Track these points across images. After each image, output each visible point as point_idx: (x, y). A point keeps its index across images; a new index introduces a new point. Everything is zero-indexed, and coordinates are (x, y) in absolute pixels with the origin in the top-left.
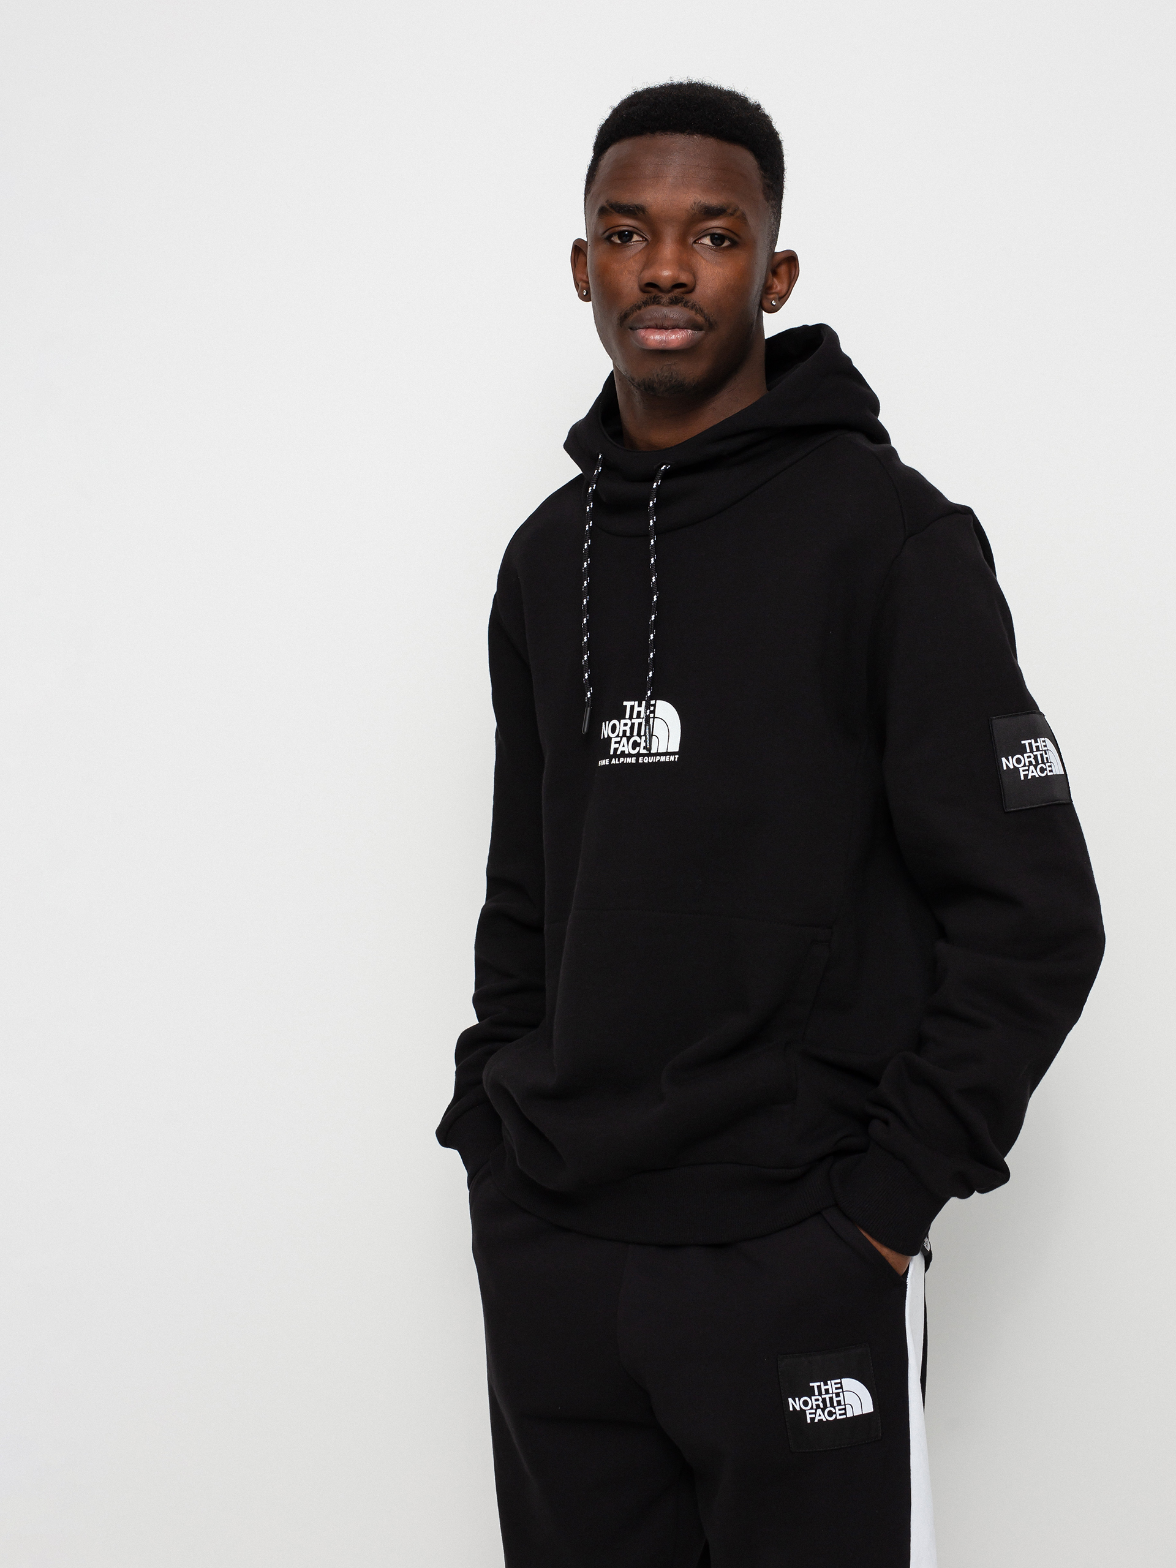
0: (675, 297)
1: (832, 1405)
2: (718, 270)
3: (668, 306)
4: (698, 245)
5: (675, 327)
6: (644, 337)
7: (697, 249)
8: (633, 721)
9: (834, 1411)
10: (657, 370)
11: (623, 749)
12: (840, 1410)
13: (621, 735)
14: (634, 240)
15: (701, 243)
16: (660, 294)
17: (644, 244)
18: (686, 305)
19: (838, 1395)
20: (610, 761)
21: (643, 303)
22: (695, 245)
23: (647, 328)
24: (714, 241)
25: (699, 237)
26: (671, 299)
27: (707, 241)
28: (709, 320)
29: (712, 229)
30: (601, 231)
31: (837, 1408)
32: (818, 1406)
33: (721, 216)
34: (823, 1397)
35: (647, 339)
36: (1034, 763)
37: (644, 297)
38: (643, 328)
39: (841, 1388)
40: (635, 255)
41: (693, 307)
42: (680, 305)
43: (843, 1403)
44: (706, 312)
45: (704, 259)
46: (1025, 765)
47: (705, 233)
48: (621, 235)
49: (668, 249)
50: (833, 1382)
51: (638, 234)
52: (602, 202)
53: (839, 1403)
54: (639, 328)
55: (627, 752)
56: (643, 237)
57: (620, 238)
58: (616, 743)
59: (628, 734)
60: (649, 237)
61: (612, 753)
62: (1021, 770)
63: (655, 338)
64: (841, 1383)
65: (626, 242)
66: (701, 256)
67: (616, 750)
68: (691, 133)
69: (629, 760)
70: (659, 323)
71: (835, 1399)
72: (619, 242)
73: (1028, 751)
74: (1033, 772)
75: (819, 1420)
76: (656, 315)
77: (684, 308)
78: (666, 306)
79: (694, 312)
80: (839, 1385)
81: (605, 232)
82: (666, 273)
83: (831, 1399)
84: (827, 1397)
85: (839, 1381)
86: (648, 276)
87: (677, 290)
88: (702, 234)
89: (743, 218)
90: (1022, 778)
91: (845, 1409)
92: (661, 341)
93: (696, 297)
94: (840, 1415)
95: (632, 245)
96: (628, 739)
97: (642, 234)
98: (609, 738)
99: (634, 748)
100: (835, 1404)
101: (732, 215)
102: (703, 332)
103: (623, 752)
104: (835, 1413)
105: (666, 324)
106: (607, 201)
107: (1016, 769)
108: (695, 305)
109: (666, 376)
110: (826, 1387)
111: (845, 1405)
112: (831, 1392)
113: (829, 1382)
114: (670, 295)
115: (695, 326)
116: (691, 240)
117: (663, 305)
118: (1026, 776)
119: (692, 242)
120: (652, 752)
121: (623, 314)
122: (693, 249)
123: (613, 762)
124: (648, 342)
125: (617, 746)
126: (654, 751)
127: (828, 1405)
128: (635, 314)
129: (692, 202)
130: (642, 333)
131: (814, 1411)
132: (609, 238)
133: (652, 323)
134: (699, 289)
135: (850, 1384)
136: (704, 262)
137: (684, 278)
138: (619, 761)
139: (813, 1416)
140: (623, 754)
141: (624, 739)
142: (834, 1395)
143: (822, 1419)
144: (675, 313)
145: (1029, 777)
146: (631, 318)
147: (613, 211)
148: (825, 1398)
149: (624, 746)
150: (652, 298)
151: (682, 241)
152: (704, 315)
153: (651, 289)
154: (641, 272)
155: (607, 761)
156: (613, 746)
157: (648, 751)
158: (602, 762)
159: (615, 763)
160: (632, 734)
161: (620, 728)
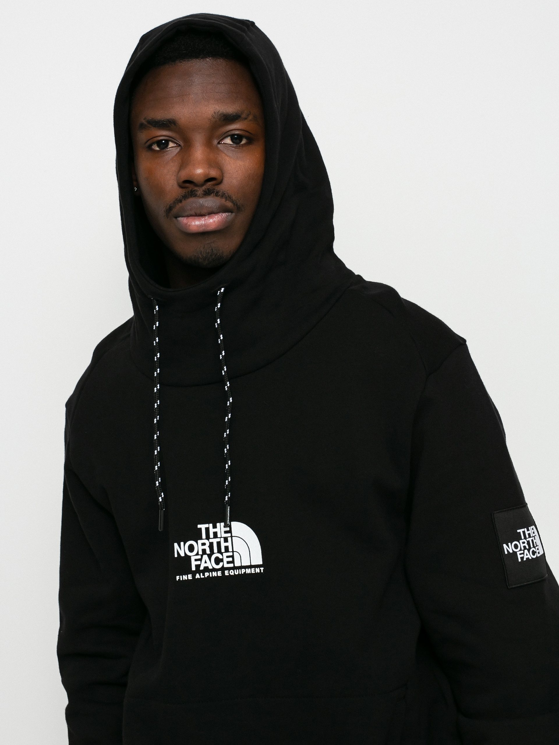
0: (208, 189)
2: (240, 163)
3: (203, 197)
4: (221, 145)
5: (211, 213)
6: (186, 223)
7: (221, 148)
8: (210, 540)
11: (206, 565)
13: (200, 553)
14: (170, 146)
15: (224, 143)
16: (196, 188)
17: (178, 149)
18: (217, 194)
20: (194, 576)
21: (183, 197)
22: (219, 146)
23: (188, 216)
24: (234, 140)
25: (221, 138)
26: (204, 191)
27: (228, 141)
28: (237, 204)
29: (232, 131)
30: (143, 142)
33: (237, 121)
35: (189, 223)
36: (527, 547)
37: (183, 192)
38: (185, 216)
40: (173, 158)
41: (223, 196)
42: (212, 195)
44: (234, 198)
45: (228, 156)
46: (521, 550)
47: (226, 135)
48: (159, 143)
49: (199, 152)
51: (172, 142)
54: (182, 217)
55: (210, 567)
56: (177, 144)
57: (158, 146)
58: (196, 560)
59: (208, 552)
60: (181, 143)
61: (194, 569)
62: (518, 553)
63: (196, 223)
65: (163, 149)
66: (225, 154)
67: (198, 566)
69: (215, 574)
70: (198, 212)
72: (158, 149)
73: (523, 537)
74: (527, 555)
76: (194, 205)
77: (216, 198)
78: (201, 197)
79: (224, 200)
81: (148, 141)
82: (199, 171)
86: (184, 175)
87: (209, 183)
88: (224, 136)
89: (254, 120)
90: (520, 560)
92: (201, 226)
93: (224, 187)
95: (169, 151)
96: (210, 556)
97: (175, 141)
98: (188, 557)
99: (217, 563)
101: (246, 118)
102: (234, 214)
105: (204, 211)
106: (145, 118)
107: (515, 553)
108: (224, 194)
109: (208, 252)
114: (204, 188)
115: (225, 210)
116: (215, 142)
117: (199, 197)
118: (522, 558)
120: (236, 565)
121: (168, 207)
122: (218, 149)
123: (197, 576)
124: (191, 228)
125: (198, 563)
126: (237, 564)
128: (178, 207)
129: (213, 112)
130: (184, 220)
132: (150, 147)
133: (193, 212)
134: (226, 181)
136: (227, 159)
137: (213, 173)
138: (204, 575)
140: (206, 569)
141: (205, 557)
144: (210, 202)
145: (525, 559)
146: (175, 211)
147: (152, 126)
149: (206, 562)
150: (190, 191)
151: (208, 144)
152: (232, 202)
153: (188, 185)
154: (179, 172)
155: (190, 577)
156: (194, 564)
157: (231, 565)
158: (185, 577)
159: (199, 577)
160: (212, 552)
161: (198, 547)
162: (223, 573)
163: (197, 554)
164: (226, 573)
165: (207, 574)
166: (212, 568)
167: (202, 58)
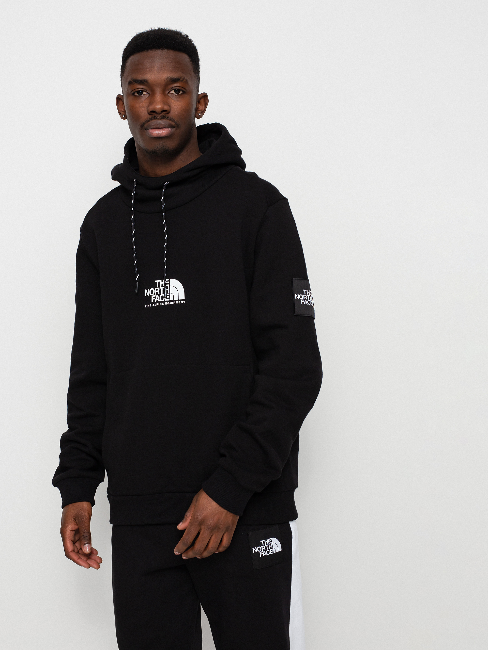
0: (163, 116)
1: (269, 549)
2: (179, 103)
3: (160, 120)
5: (164, 128)
6: (151, 132)
7: (169, 95)
8: (160, 288)
9: (269, 551)
10: (156, 145)
11: (157, 300)
12: (271, 550)
13: (156, 294)
14: (143, 94)
15: (171, 93)
16: (157, 115)
17: (148, 95)
18: (167, 118)
19: (270, 544)
20: (152, 305)
21: (150, 119)
22: (169, 94)
23: (152, 129)
24: (176, 92)
25: (170, 91)
26: (161, 117)
27: (173, 92)
28: (177, 123)
29: (175, 87)
30: (130, 91)
31: (270, 550)
32: (264, 550)
33: (178, 82)
34: (265, 546)
35: (152, 133)
36: (307, 299)
37: (150, 116)
38: (151, 129)
39: (271, 542)
40: (145, 100)
41: (171, 119)
42: (165, 119)
43: (272, 548)
44: (176, 121)
47: (172, 89)
48: (138, 92)
49: (158, 97)
50: (269, 539)
51: (145, 91)
52: (129, 79)
53: (271, 547)
54: (149, 129)
55: (159, 301)
56: (147, 92)
57: (138, 94)
58: (154, 297)
59: (159, 293)
60: (150, 92)
61: (152, 301)
63: (156, 132)
64: (271, 540)
65: (140, 95)
66: (172, 98)
67: (154, 300)
68: (163, 49)
69: (161, 304)
70: (157, 126)
71: (270, 546)
72: (137, 95)
73: (305, 294)
74: (306, 302)
75: (264, 555)
76: (156, 123)
77: (167, 120)
79: (171, 121)
80: (271, 541)
81: (132, 91)
82: (158, 106)
83: (268, 546)
84: (267, 546)
85: (270, 539)
86: (151, 108)
87: (163, 113)
88: (171, 90)
89: (187, 82)
91: (273, 550)
92: (158, 134)
93: (170, 115)
94: (272, 552)
95: (143, 96)
96: (159, 295)
97: (147, 91)
98: (150, 296)
99: (162, 299)
100: (270, 548)
101: (182, 81)
102: (175, 129)
103: (157, 301)
104: (270, 552)
105: (160, 127)
106: (131, 79)
108: (171, 118)
109: (161, 148)
110: (266, 542)
111: (273, 548)
112: (268, 544)
113: (267, 540)
114: (161, 115)
115: (171, 126)
116: (167, 92)
117: (158, 119)
119: (167, 93)
120: (171, 300)
121: (142, 124)
122: (168, 96)
123: (153, 305)
124: (153, 134)
125: (154, 299)
127: (267, 549)
128: (147, 124)
129: (166, 77)
130: (150, 131)
131: (262, 552)
132: (133, 94)
133: (154, 127)
134: (171, 112)
135: (274, 540)
136: (173, 101)
137: (166, 108)
138: (156, 305)
139: (262, 554)
140: (157, 302)
141: (157, 296)
142: (269, 545)
143: (265, 555)
144: (163, 122)
145: (304, 304)
146: (145, 126)
147: (135, 83)
148: (266, 546)
149: (157, 298)
150: (154, 117)
151: (163, 93)
152: (175, 122)
153: (153, 113)
154: (148, 107)
155: (150, 305)
156: (153, 299)
157: (169, 300)
158: (148, 306)
159: (154, 306)
160: (160, 294)
161: (155, 291)
162: (164, 304)
163: (154, 295)
164: (166, 303)
165: (157, 304)
166: (160, 301)
167: (162, 49)
